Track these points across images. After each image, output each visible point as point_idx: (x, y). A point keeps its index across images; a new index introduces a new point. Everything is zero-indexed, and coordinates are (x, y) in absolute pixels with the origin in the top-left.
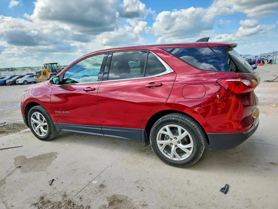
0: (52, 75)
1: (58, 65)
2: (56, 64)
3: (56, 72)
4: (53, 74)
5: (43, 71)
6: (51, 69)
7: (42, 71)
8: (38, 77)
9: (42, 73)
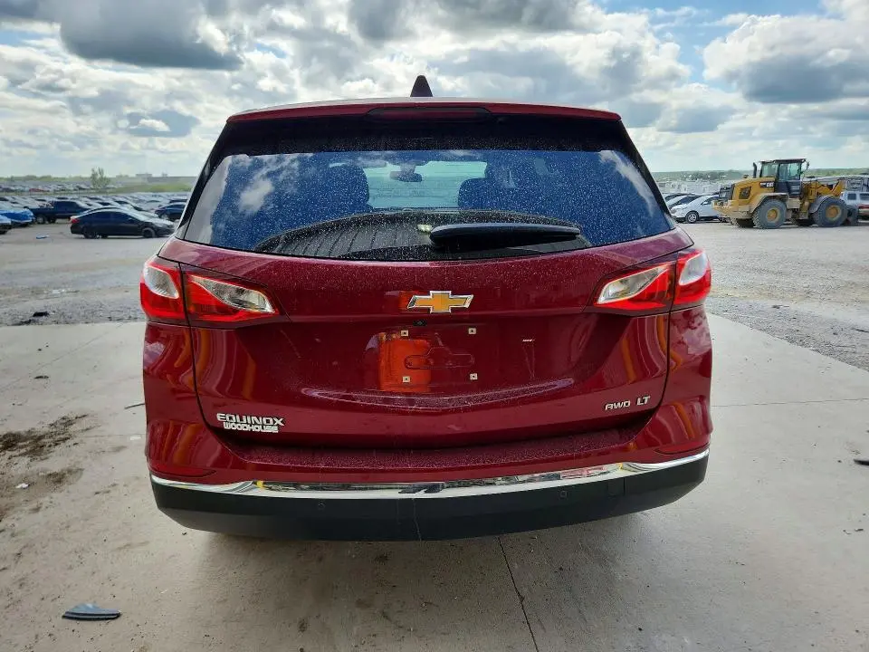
0: (768, 199)
1: (804, 166)
2: (800, 162)
3: (789, 191)
4: (774, 197)
5: (743, 187)
6: (773, 179)
7: (740, 184)
8: (722, 204)
9: (737, 193)
